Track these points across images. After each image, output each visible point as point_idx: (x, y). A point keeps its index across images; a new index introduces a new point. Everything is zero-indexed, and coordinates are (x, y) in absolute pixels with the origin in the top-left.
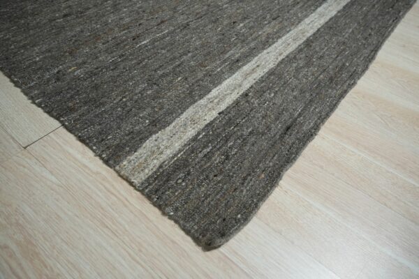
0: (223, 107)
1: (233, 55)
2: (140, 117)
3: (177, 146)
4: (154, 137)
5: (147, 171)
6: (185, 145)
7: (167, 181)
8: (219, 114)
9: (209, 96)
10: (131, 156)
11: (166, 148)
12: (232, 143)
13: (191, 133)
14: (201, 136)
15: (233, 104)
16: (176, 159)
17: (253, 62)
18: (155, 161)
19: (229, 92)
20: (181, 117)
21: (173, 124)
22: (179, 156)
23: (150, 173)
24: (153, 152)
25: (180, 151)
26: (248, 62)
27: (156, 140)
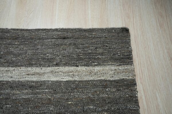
0: (72, 68)
1: (27, 94)
2: (108, 95)
3: (107, 68)
4: (111, 79)
5: (126, 68)
6: (105, 65)
7: (122, 58)
8: (78, 66)
9: (70, 79)
10: (126, 79)
11: (112, 70)
12: (89, 51)
13: (97, 69)
14: (96, 63)
15: (67, 66)
16: (113, 63)
17: (27, 79)
18: (120, 68)
19: (60, 73)
20: (93, 79)
21: (99, 79)
22: (111, 63)
23: (125, 66)
24: (118, 73)
25: (109, 65)
26: (28, 81)
27: (113, 77)
